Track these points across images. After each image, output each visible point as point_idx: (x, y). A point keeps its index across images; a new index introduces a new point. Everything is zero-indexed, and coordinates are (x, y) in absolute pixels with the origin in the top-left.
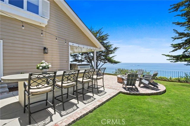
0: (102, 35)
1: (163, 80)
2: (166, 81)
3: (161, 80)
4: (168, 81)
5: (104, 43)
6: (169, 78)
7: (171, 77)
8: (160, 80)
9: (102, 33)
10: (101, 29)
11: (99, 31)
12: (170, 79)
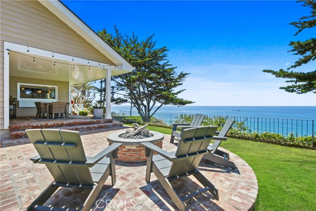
0: (153, 49)
1: (272, 143)
2: (280, 144)
3: (268, 142)
4: (285, 145)
5: (159, 65)
6: (287, 136)
7: (292, 135)
8: (264, 141)
9: (154, 45)
10: (151, 37)
11: (148, 41)
12: (290, 139)
